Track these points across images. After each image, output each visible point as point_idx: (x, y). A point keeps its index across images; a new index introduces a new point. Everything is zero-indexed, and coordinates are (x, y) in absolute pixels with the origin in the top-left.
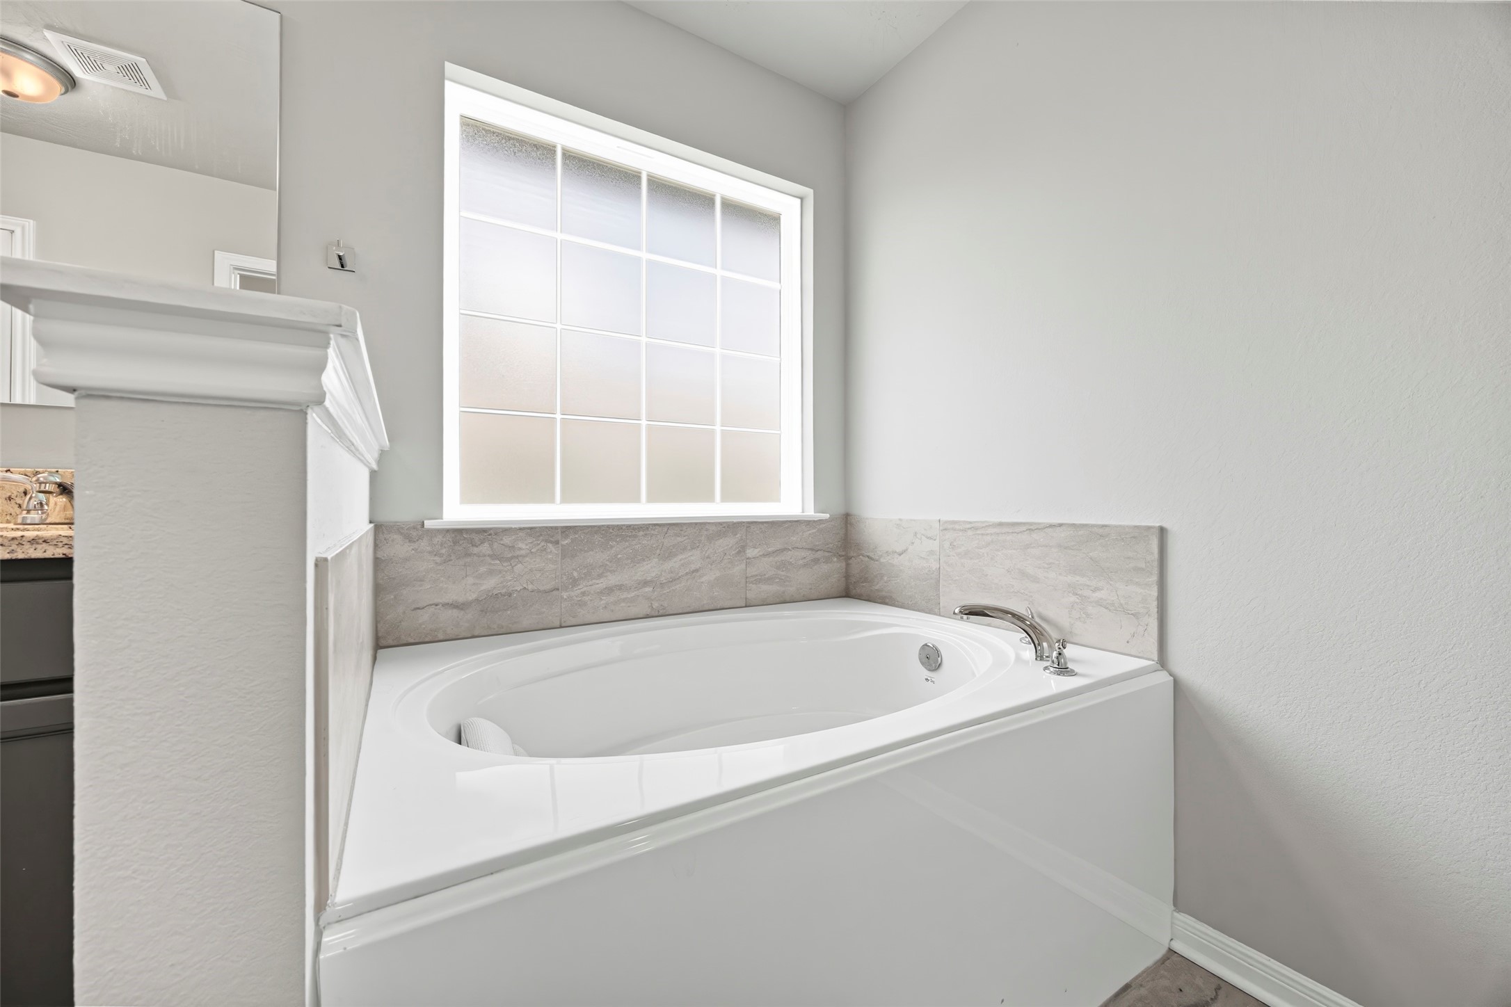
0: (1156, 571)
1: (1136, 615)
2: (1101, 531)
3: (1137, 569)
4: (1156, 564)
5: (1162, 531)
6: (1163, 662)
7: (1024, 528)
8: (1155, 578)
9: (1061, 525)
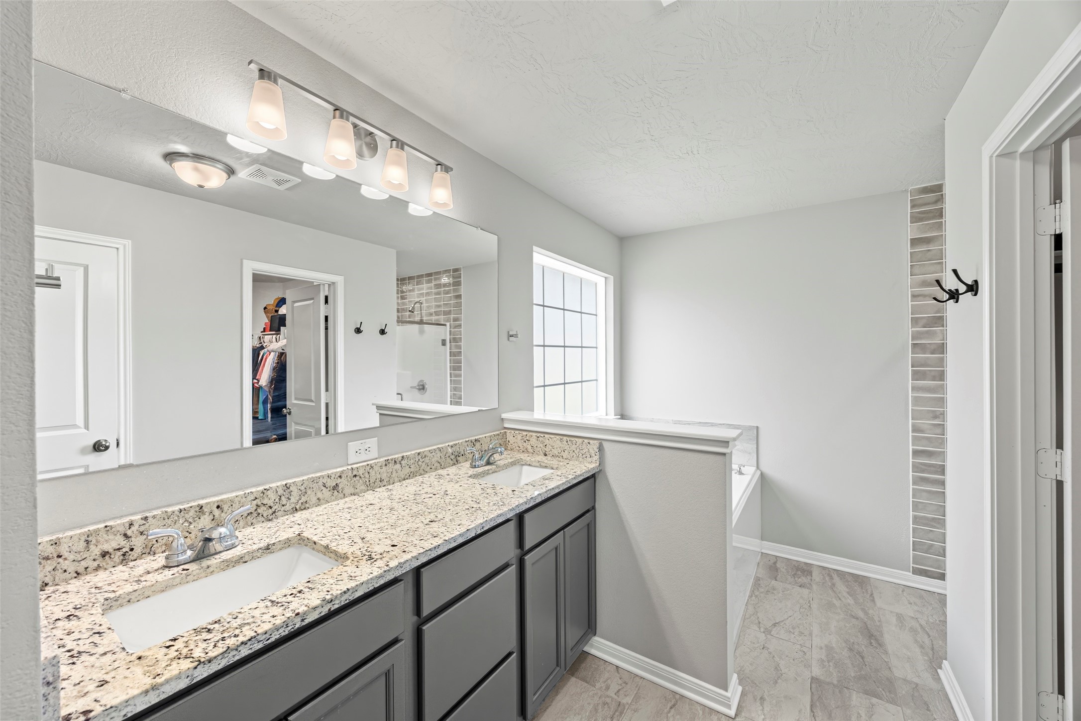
0: (756, 440)
1: (750, 453)
2: (738, 427)
3: (751, 439)
4: (756, 437)
5: (757, 427)
6: (758, 467)
7: (709, 425)
8: (755, 442)
9: (724, 424)
